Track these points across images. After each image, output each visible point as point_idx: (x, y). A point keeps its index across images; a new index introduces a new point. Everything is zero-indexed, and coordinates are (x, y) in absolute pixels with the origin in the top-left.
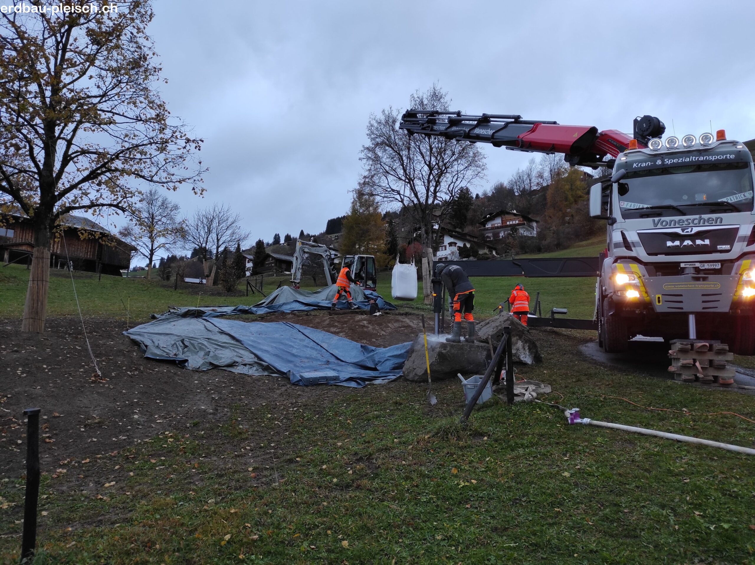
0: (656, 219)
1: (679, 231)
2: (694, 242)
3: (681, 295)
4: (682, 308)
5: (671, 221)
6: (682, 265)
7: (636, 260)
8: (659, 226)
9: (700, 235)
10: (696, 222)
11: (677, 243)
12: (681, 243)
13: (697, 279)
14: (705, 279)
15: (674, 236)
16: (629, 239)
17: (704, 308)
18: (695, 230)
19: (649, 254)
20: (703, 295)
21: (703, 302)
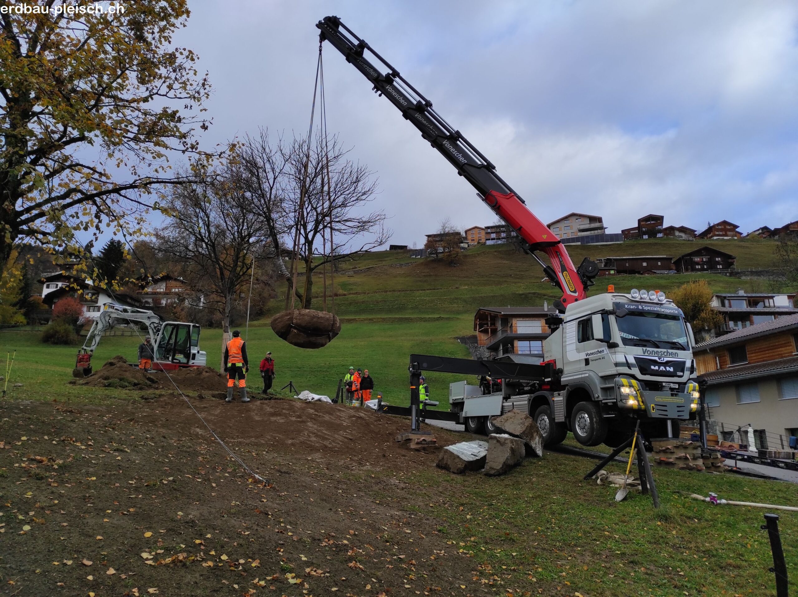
0: (644, 348)
1: (657, 359)
2: (666, 368)
3: (666, 406)
4: (667, 415)
5: (653, 351)
6: (664, 384)
7: (633, 377)
8: (646, 354)
9: (667, 364)
10: (665, 354)
11: (657, 368)
12: (659, 368)
13: (672, 395)
14: (676, 395)
15: (655, 362)
16: (629, 361)
17: (678, 416)
18: (666, 359)
19: (642, 374)
20: (678, 407)
21: (678, 411)
